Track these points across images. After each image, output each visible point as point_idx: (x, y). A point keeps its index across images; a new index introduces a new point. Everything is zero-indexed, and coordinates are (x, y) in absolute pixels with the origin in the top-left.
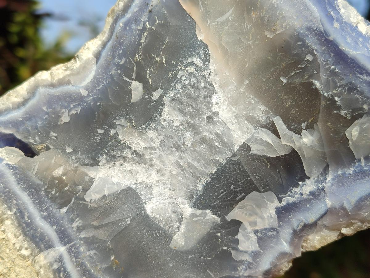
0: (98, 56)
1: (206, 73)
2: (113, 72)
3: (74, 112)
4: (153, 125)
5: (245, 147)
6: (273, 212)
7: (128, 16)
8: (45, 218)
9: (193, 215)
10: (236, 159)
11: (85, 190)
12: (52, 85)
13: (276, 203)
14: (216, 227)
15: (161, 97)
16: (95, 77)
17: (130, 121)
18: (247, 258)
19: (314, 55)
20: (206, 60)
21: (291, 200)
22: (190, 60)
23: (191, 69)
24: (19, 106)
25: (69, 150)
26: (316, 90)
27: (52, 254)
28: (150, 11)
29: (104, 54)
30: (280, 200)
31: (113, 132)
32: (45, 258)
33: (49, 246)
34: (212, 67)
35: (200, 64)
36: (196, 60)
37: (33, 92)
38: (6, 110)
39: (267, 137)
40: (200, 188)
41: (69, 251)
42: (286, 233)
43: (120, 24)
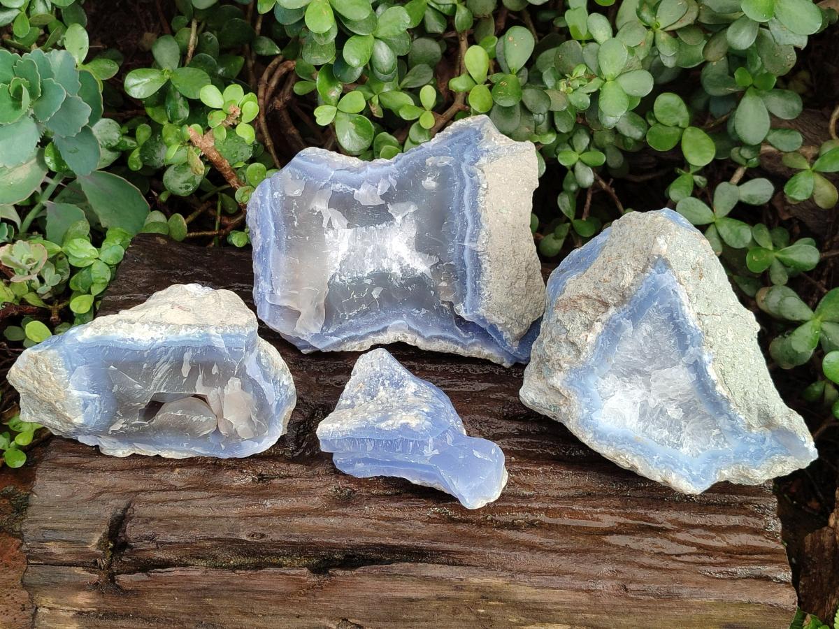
0: (385, 330)
1: (338, 271)
2: (382, 313)
3: (417, 312)
4: (381, 269)
5: (349, 226)
6: (361, 189)
7: (353, 334)
8: (465, 266)
9: (397, 215)
10: (357, 225)
11: (437, 265)
12: (419, 334)
13: (356, 191)
14: (393, 202)
15: (367, 278)
16: (394, 320)
17: (390, 279)
18: (390, 178)
19: (287, 237)
20: (334, 276)
21: (348, 188)
22: (341, 282)
23: (343, 278)
24: (444, 338)
25: (432, 292)
26: (298, 222)
27: (473, 245)
28: (341, 323)
29: (380, 328)
30: (354, 191)
31: (403, 282)
32: (478, 246)
33: (472, 251)
34: (333, 271)
35: (338, 276)
36: (337, 280)
37: (431, 339)
38: (452, 341)
39: (336, 223)
40: (384, 225)
41: (463, 240)
42: (363, 175)
43: (361, 333)
